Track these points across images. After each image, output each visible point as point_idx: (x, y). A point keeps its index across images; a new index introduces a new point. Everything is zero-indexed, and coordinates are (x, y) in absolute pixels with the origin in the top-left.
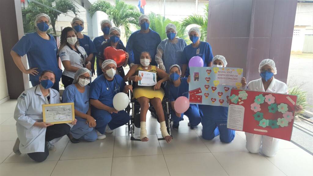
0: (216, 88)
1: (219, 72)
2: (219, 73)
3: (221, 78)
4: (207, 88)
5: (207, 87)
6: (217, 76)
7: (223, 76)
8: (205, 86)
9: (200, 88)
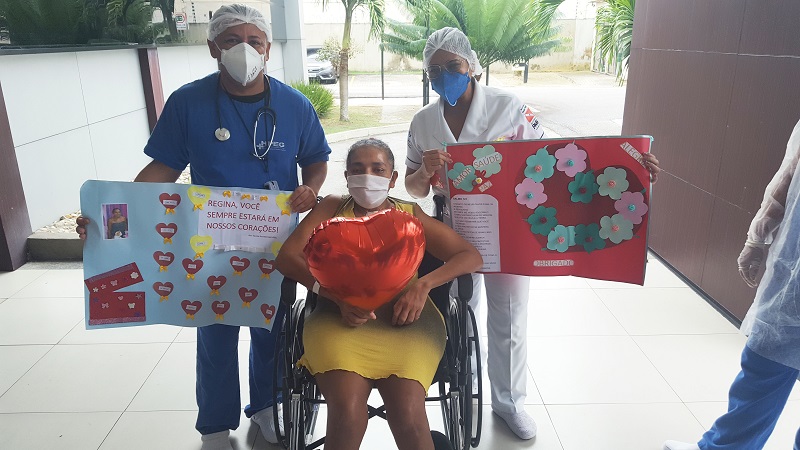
0: (199, 264)
1: (210, 203)
2: (212, 209)
3: (221, 226)
4: (165, 264)
5: (165, 260)
6: (203, 218)
7: (226, 220)
8: (157, 255)
9: (134, 264)
